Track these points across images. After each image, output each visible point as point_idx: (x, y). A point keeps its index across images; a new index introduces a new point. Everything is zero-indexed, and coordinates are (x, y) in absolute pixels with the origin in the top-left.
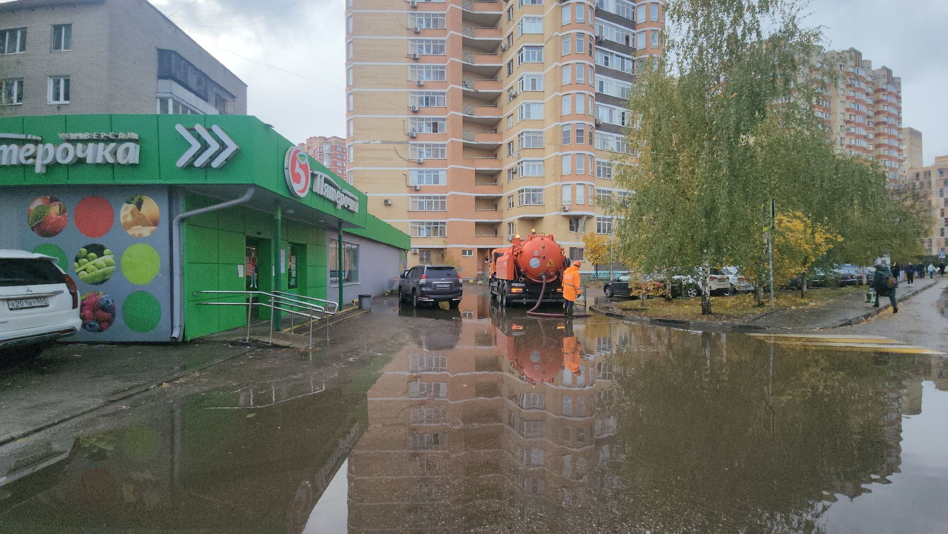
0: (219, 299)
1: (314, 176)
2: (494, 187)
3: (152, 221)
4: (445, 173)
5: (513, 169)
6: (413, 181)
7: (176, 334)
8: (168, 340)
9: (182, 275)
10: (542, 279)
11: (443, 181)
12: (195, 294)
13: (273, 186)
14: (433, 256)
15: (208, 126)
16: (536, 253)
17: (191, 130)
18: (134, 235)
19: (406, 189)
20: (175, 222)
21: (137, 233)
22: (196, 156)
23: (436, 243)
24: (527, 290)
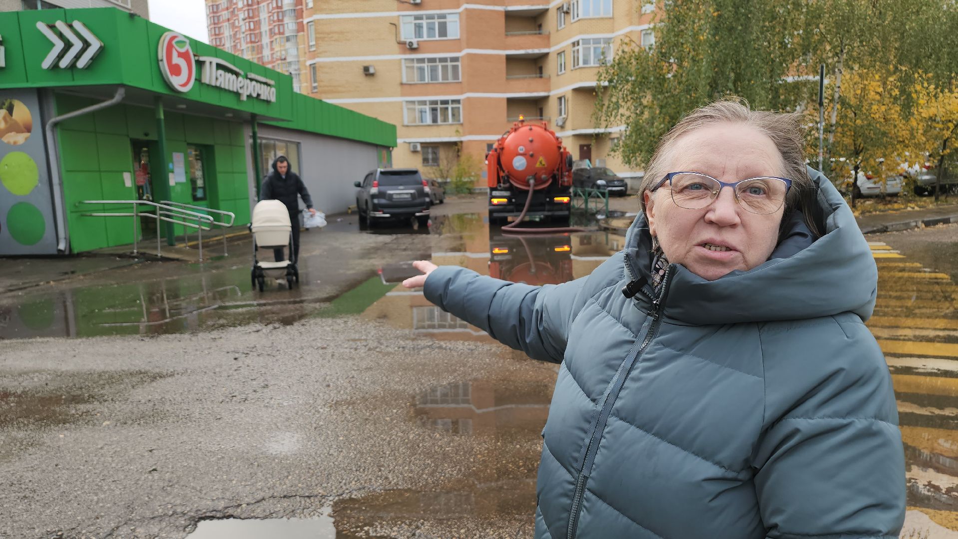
0: (104, 210)
1: (200, 64)
2: (536, 39)
3: (25, 128)
4: (456, 18)
5: (563, 6)
6: (407, 34)
7: (62, 246)
8: (55, 252)
9: (61, 184)
10: (529, 185)
11: (454, 30)
12: (77, 204)
13: (147, 83)
14: (442, 154)
15: (69, 22)
16: (521, 149)
17: (52, 27)
18: (9, 143)
19: (396, 47)
20: (48, 128)
21: (12, 141)
22: (61, 56)
23: (444, 134)
24: (514, 200)
